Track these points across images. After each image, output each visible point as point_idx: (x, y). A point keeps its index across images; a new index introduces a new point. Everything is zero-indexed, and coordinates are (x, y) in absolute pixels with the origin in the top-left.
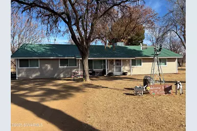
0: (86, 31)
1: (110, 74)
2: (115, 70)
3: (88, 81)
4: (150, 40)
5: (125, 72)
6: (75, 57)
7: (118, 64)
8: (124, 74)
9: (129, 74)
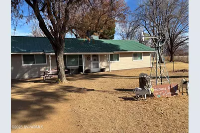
0: (58, 18)
1: (88, 71)
2: (92, 67)
3: (65, 82)
4: (121, 35)
5: (103, 68)
6: (43, 51)
7: (95, 60)
8: (102, 70)
9: (107, 70)
